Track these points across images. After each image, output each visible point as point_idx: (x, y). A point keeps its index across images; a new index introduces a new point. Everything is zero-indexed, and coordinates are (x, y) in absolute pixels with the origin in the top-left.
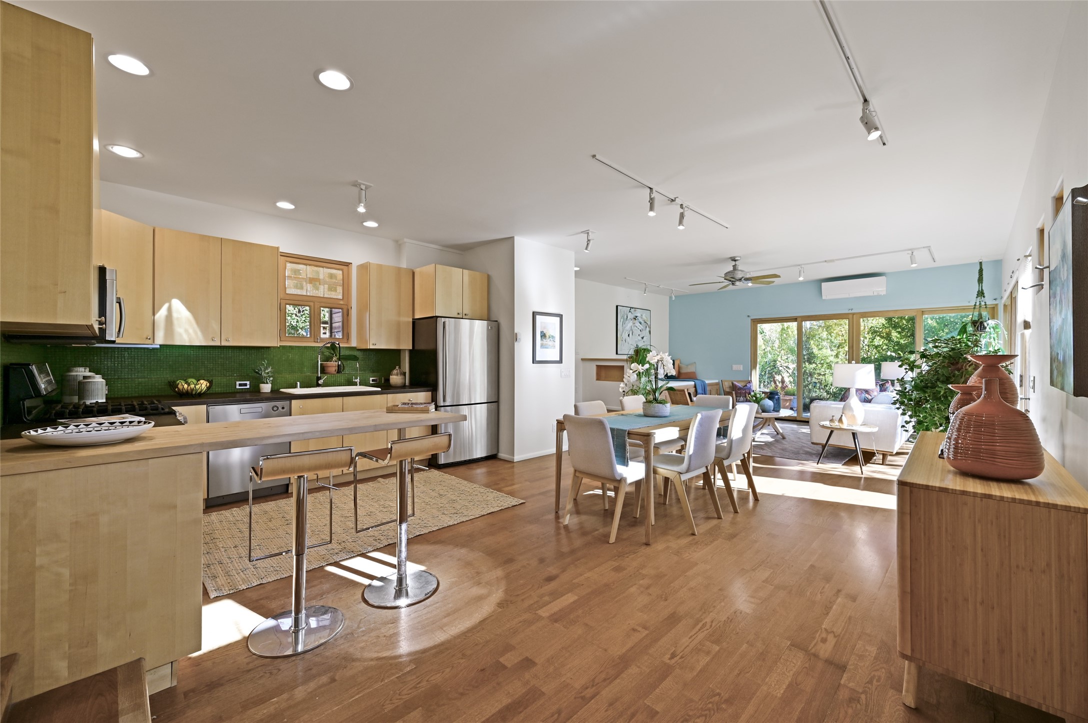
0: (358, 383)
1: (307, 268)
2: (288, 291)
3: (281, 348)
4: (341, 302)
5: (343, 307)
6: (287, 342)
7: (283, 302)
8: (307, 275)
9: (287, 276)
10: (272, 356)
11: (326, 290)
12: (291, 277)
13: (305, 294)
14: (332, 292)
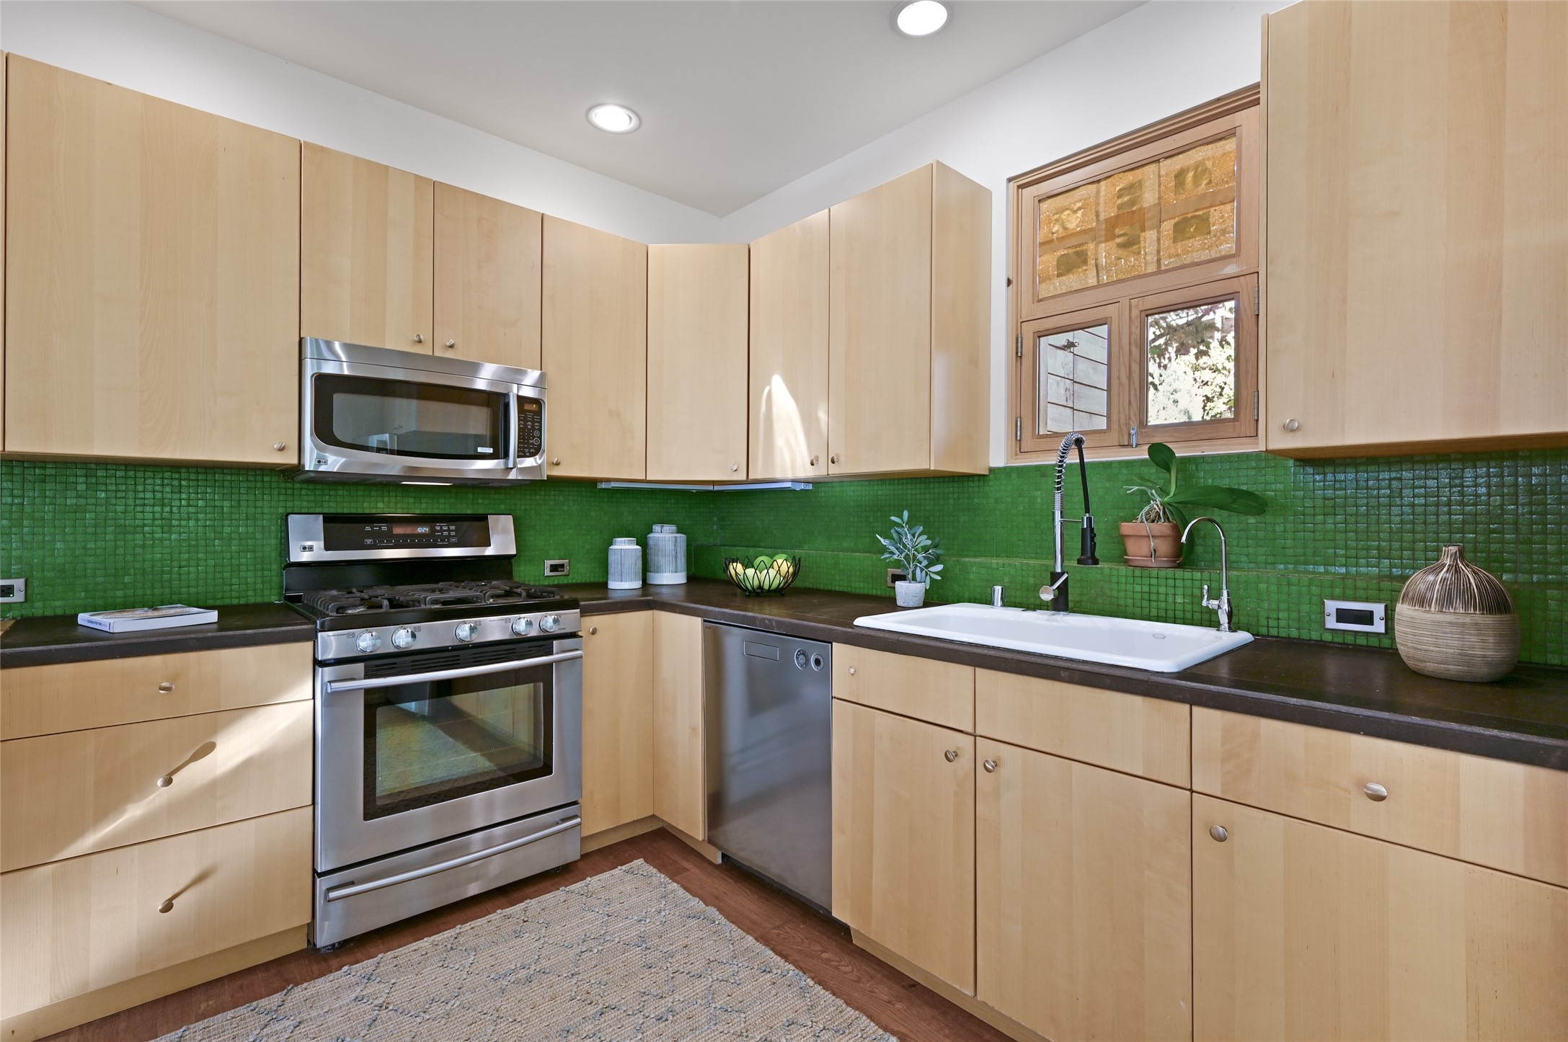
0: (1224, 619)
1: (1098, 192)
2: (1045, 290)
3: (1014, 476)
4: (1231, 269)
5: (1234, 285)
6: (1033, 455)
7: (1029, 330)
8: (1097, 216)
9: (1041, 244)
10: (992, 500)
11: (1166, 243)
12: (1052, 241)
13: (1092, 281)
14: (1190, 243)
